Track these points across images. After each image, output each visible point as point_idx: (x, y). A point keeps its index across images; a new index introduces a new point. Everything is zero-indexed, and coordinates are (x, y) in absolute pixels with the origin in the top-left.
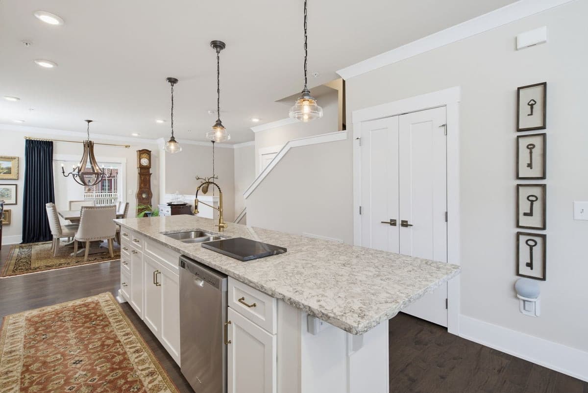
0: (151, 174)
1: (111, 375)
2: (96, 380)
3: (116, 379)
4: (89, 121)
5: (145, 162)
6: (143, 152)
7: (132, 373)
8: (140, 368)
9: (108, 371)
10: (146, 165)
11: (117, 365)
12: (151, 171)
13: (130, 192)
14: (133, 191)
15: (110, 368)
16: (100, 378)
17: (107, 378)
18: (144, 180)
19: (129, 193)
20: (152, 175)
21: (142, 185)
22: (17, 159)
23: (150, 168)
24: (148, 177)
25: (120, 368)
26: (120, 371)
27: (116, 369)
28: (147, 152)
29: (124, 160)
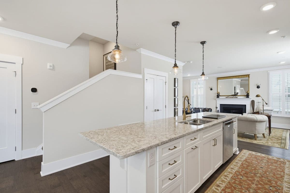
1: (238, 187)
2: (244, 190)
3: (237, 184)
7: (231, 181)
8: (226, 180)
9: (237, 189)
11: (232, 188)
15: (236, 190)
16: (242, 190)
17: (240, 187)
25: (232, 186)
26: (233, 185)
27: (234, 187)
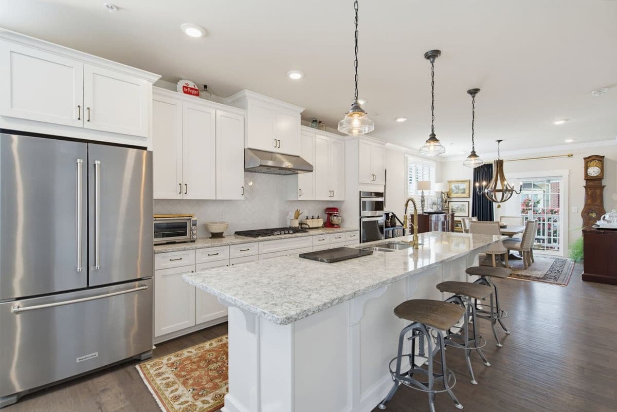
0: (604, 186)
4: (499, 141)
5: (594, 171)
6: (591, 159)
10: (595, 175)
12: (604, 183)
13: (574, 209)
14: (578, 209)
18: (592, 194)
19: (573, 211)
20: (605, 188)
21: (589, 201)
22: (468, 182)
23: (603, 178)
24: (598, 191)
28: (597, 158)
29: (565, 173)
